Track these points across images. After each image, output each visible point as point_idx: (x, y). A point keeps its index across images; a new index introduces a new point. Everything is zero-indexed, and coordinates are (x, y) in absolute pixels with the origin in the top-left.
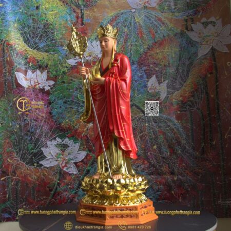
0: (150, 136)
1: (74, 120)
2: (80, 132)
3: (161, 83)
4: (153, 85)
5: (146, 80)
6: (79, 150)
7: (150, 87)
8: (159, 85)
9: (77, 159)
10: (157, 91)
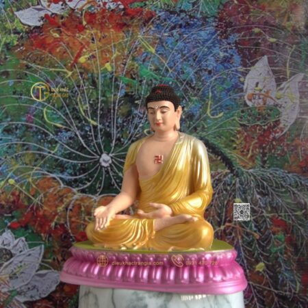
0: (248, 234)
1: (30, 180)
2: (44, 216)
3: (284, 79)
4: (260, 87)
5: (241, 69)
6: (42, 267)
7: (250, 92)
8: (278, 85)
9: (34, 293)
10: (270, 102)
